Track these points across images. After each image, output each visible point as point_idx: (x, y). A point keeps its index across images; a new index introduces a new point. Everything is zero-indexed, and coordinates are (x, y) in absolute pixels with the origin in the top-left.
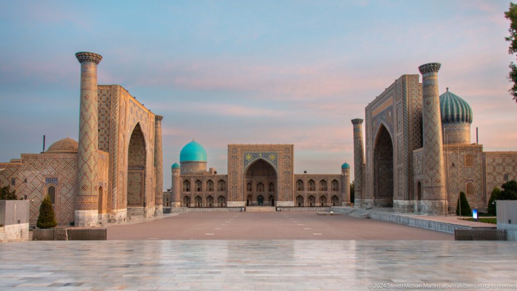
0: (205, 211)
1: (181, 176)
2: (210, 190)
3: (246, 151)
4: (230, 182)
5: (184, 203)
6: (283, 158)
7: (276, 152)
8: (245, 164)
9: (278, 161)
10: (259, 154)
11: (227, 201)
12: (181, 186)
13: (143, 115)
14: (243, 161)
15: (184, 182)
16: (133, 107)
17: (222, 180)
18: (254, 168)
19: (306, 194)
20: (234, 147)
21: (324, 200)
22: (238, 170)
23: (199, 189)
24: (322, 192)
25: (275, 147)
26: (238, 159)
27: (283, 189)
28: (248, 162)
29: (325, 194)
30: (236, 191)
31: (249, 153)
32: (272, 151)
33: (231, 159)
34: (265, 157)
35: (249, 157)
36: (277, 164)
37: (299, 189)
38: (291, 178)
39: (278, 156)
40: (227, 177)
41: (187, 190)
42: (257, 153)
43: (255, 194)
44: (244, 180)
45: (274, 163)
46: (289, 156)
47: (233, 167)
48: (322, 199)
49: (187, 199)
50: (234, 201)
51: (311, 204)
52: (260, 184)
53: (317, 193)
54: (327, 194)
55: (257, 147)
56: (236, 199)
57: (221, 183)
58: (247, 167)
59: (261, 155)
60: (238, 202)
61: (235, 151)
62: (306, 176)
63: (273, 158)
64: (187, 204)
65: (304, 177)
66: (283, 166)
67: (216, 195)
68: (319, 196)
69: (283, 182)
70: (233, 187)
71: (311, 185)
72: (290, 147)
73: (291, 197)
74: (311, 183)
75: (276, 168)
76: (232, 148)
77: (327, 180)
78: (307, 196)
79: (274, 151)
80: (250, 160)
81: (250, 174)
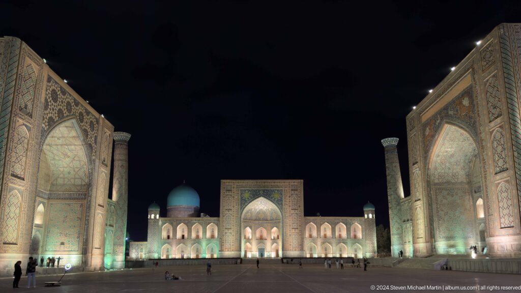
0: (188, 265)
1: (160, 220)
2: (198, 237)
3: (244, 187)
4: (223, 226)
6: (290, 197)
7: (280, 189)
8: (241, 203)
9: (284, 200)
10: (259, 191)
12: (160, 232)
14: (240, 200)
16: (59, 92)
18: (253, 210)
19: (319, 242)
20: (229, 183)
21: (342, 250)
22: (233, 211)
23: (183, 236)
24: (340, 240)
25: (279, 183)
26: (234, 197)
27: (290, 235)
28: (245, 201)
29: (343, 243)
30: (230, 238)
31: (247, 190)
32: (276, 187)
33: (224, 197)
34: (268, 195)
35: (247, 195)
36: (282, 204)
37: (311, 236)
38: (300, 221)
39: (283, 194)
40: (219, 220)
41: (169, 237)
42: (256, 190)
43: (254, 243)
44: (240, 224)
45: (279, 202)
46: (297, 194)
47: (227, 208)
48: (341, 249)
49: (168, 249)
50: (228, 251)
51: (326, 255)
52: (261, 231)
53: (333, 241)
54: (347, 242)
55: (257, 182)
56: (230, 248)
57: (211, 228)
58: (244, 208)
59: (261, 192)
60: (233, 252)
61: (229, 188)
62: (319, 219)
63: (277, 196)
64: (168, 256)
65: (316, 220)
66: (290, 206)
67: (204, 244)
68: (337, 245)
69: (290, 226)
70: (226, 233)
71: (325, 231)
72: (298, 184)
73: (300, 245)
74: (326, 228)
75: (281, 209)
76: (225, 184)
77: (346, 225)
78: (321, 245)
79: (279, 187)
80: (248, 199)
81: (249, 217)
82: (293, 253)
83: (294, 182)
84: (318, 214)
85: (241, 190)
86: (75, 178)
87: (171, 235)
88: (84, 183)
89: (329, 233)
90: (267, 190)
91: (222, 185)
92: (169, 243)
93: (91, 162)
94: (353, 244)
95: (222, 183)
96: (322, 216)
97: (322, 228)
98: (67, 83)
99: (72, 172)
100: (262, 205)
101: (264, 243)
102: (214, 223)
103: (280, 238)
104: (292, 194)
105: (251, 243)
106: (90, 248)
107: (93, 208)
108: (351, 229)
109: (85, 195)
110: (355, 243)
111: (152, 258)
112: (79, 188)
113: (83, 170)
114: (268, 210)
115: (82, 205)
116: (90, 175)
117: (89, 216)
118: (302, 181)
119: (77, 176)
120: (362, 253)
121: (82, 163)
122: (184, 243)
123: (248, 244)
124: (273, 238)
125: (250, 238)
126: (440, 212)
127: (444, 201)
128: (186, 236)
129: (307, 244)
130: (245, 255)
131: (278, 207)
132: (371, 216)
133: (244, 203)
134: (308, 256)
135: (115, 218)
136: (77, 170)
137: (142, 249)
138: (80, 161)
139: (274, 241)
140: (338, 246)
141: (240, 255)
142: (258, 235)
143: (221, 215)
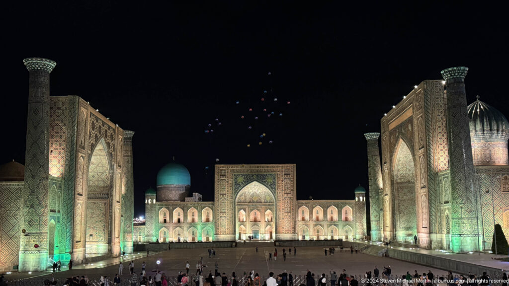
0: (186, 248)
1: (157, 204)
2: (194, 221)
3: (237, 172)
4: (218, 210)
6: (282, 181)
7: (274, 173)
8: (235, 188)
9: (277, 184)
10: (253, 175)
12: (157, 216)
13: (108, 131)
14: (234, 185)
16: (95, 122)
18: (247, 193)
19: (311, 224)
20: (223, 167)
21: (334, 232)
22: (228, 196)
23: (179, 220)
24: (332, 222)
25: (273, 167)
26: (228, 182)
27: (283, 219)
28: (240, 186)
29: (335, 225)
30: (225, 222)
31: (241, 174)
32: (269, 172)
33: (218, 182)
34: (261, 179)
35: (240, 180)
36: (275, 188)
37: (303, 219)
38: (292, 204)
39: (276, 178)
40: (213, 205)
41: (165, 221)
42: (250, 175)
43: (248, 225)
44: (235, 208)
45: (272, 187)
46: (289, 179)
47: (222, 192)
48: (332, 231)
49: (165, 232)
50: (223, 234)
51: (318, 237)
52: (255, 213)
53: (325, 223)
54: (338, 225)
55: (250, 167)
56: (225, 232)
57: (207, 212)
58: (238, 192)
59: (255, 177)
60: (228, 235)
61: (223, 173)
62: (312, 202)
63: (270, 180)
64: (165, 239)
65: (309, 203)
66: (282, 190)
67: (200, 227)
68: (328, 227)
69: (283, 209)
70: (221, 217)
71: (318, 214)
72: (291, 167)
73: (293, 228)
74: (318, 211)
75: (274, 193)
76: (220, 168)
77: (337, 207)
78: (313, 227)
79: (272, 172)
80: (242, 183)
81: (242, 200)
82: (286, 236)
83: (287, 167)
84: (311, 197)
85: (235, 175)
86: (98, 181)
87: (168, 219)
88: (106, 185)
89: (321, 216)
90: (260, 175)
91: (216, 170)
92: (165, 227)
93: (112, 167)
94: (344, 226)
95: (216, 168)
96: (314, 199)
97: (314, 210)
98: (99, 112)
99: (96, 176)
100: (255, 189)
101: (258, 225)
102: (208, 207)
103: (274, 220)
104: (285, 179)
105: (245, 226)
106: (113, 238)
107: (114, 204)
108: (342, 211)
109: (108, 195)
110: (346, 225)
111: (151, 241)
112: (102, 189)
113: (105, 174)
114: (262, 192)
115: (105, 203)
116: (111, 178)
117: (112, 212)
118: (295, 165)
119: (100, 179)
120: (352, 235)
121: (105, 169)
122: (180, 227)
123: (242, 226)
124: (267, 220)
125: (244, 220)
126: (401, 207)
127: (405, 197)
128: (182, 219)
129: (300, 226)
130: (240, 238)
131: (271, 191)
132: (361, 198)
133: (237, 187)
134: (301, 238)
135: (124, 209)
136: (100, 174)
137: (140, 233)
138: (103, 167)
139: (268, 223)
140: (330, 228)
141: (235, 238)
142: (252, 217)
143: (216, 199)
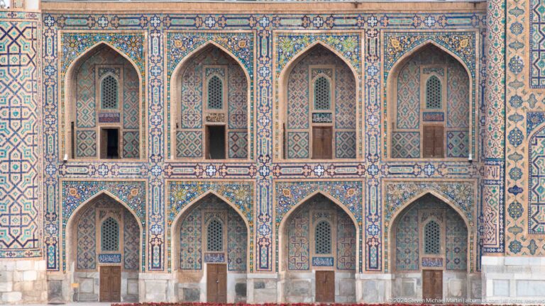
1: (46, 15)
2: (323, 144)
4: (514, 66)
5: (83, 266)
11: (482, 250)
12: (49, 106)
15: (77, 72)
17: (430, 55)
